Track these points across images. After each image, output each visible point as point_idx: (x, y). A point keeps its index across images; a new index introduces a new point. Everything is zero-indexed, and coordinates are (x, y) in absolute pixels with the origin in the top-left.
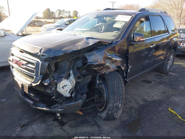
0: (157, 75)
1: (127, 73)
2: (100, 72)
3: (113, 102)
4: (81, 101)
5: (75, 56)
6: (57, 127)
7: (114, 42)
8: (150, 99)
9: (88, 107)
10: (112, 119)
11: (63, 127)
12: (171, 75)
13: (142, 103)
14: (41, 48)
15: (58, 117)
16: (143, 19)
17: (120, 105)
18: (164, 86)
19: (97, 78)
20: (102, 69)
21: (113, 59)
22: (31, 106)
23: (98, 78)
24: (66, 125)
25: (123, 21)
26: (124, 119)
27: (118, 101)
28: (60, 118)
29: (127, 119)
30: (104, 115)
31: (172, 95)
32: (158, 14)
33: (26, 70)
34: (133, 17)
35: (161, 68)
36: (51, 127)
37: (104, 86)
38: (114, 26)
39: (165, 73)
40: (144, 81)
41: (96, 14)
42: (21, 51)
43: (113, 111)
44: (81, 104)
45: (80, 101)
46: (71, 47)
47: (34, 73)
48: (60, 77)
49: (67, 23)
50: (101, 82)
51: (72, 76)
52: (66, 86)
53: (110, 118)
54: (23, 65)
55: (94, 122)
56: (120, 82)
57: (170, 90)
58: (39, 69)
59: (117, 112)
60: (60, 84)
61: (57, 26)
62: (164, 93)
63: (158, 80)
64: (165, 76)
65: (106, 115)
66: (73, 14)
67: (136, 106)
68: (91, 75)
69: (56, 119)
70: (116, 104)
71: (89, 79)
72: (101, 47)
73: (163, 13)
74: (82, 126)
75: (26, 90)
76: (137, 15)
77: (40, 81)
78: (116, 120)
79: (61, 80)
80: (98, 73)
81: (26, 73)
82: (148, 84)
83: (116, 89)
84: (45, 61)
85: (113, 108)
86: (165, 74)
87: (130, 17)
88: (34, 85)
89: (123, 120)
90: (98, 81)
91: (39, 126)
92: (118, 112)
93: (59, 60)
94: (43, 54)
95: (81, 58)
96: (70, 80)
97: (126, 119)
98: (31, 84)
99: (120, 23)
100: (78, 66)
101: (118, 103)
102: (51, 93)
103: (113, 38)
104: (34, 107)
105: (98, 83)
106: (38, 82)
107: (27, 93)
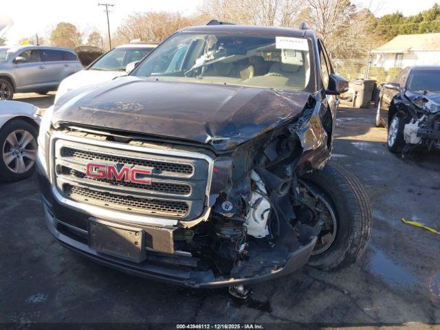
4: (316, 238)
11: (273, 314)
14: (204, 123)
17: (369, 229)
22: (187, 284)
25: (296, 51)
27: (367, 222)
33: (156, 189)
37: (323, 196)
47: (188, 193)
49: (18, 59)
51: (262, 184)
52: (268, 209)
58: (205, 180)
70: (364, 229)
75: (166, 247)
77: (210, 209)
85: (360, 239)
88: (190, 224)
94: (219, 139)
98: (179, 225)
101: (367, 227)
102: (234, 236)
104: (196, 285)
105: (299, 192)
106: (202, 214)
107: (172, 251)
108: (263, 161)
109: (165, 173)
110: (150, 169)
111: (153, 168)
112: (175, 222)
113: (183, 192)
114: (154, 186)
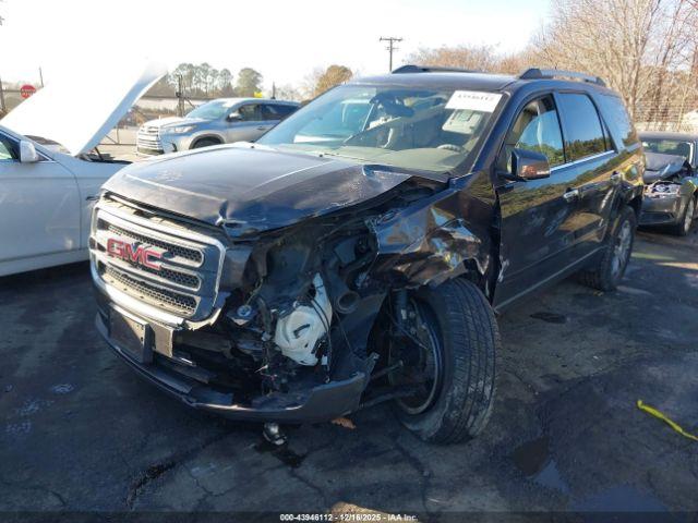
0: (578, 296)
1: (495, 283)
2: (413, 280)
3: (466, 378)
4: (363, 375)
5: (331, 228)
6: (278, 471)
7: (454, 180)
8: (569, 375)
9: (372, 403)
10: (460, 438)
11: (296, 470)
12: (627, 295)
13: (546, 388)
14: (224, 200)
15: (272, 436)
16: (534, 105)
17: (488, 389)
18: (610, 330)
19: (398, 302)
20: (421, 270)
21: (454, 236)
22: (184, 400)
23: (402, 300)
24: (305, 462)
25: (475, 112)
26: (496, 439)
27: (482, 375)
28: (279, 442)
29: (504, 439)
30: (431, 424)
31: (640, 360)
32: (581, 88)
33: (164, 277)
34: (505, 97)
35: (592, 270)
36: (255, 471)
37: (429, 326)
38: (447, 127)
39: (606, 287)
40: (539, 316)
41: (376, 87)
42: (139, 213)
43: (466, 411)
44: (361, 389)
45: (360, 377)
46: (321, 197)
47: (195, 285)
48: (285, 297)
49: (232, 115)
50: (412, 315)
51: (320, 293)
52: (308, 326)
53: (454, 435)
54: (152, 258)
55: (397, 453)
56: (485, 314)
57: (632, 343)
58: (216, 272)
59: (476, 414)
60: (285, 323)
61: (197, 127)
62: (613, 352)
63: (587, 313)
64: (607, 300)
65: (439, 425)
66: (240, 81)
67: (528, 398)
68: (381, 293)
69: (267, 445)
70: (474, 385)
71: (375, 303)
72: (414, 197)
73: (592, 82)
74: (363, 466)
75: (165, 348)
76: (517, 92)
77: (219, 311)
78: (471, 442)
79: (290, 310)
80: (407, 282)
81: (162, 287)
82: (555, 325)
83: (473, 336)
84: (236, 243)
85: (466, 399)
86: (604, 291)
87: (497, 98)
88: (194, 326)
89: (494, 441)
90: (403, 313)
91: (213, 470)
92: (481, 415)
93: (279, 242)
94: (233, 221)
95: (349, 233)
96: (319, 309)
97: (501, 439)
98: (184, 324)
99: (464, 116)
100: (340, 260)
101: (481, 383)
102: (255, 352)
103: (448, 168)
104: (194, 405)
105: (404, 317)
106: (210, 316)
107: (170, 355)
108: (332, 263)
109: (177, 259)
110: (160, 251)
111: (164, 251)
112: (180, 321)
113: (189, 284)
114: (164, 273)
